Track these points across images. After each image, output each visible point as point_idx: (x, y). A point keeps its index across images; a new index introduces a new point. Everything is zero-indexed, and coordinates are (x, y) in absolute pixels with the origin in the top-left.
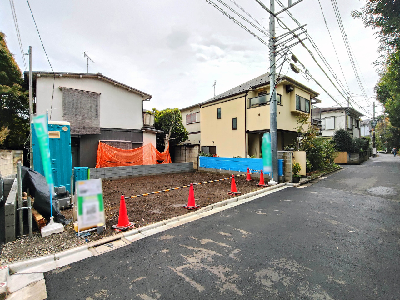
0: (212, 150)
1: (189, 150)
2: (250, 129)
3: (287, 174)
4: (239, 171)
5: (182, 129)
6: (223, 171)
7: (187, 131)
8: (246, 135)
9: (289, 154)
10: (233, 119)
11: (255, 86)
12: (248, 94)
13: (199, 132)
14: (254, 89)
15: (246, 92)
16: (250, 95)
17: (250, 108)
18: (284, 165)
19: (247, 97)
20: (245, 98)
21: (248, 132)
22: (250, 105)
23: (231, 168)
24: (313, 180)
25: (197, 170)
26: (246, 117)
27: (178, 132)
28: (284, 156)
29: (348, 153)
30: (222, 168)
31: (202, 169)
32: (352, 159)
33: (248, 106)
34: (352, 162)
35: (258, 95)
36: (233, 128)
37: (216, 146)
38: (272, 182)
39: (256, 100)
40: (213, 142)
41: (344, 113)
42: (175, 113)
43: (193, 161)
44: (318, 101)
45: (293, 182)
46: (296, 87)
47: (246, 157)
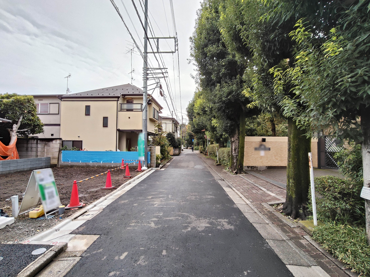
0: (77, 145)
1: (43, 145)
2: (121, 128)
3: (152, 162)
4: (113, 163)
5: (36, 120)
6: (94, 164)
7: (42, 123)
8: (117, 133)
9: (154, 148)
10: (104, 118)
11: (125, 94)
12: (119, 99)
13: (59, 125)
14: (123, 97)
15: (118, 97)
16: (120, 101)
17: (121, 111)
18: (151, 156)
19: (119, 102)
20: (117, 103)
21: (118, 130)
22: (121, 109)
23: (104, 160)
24: (164, 165)
25: (57, 165)
26: (117, 117)
27: (31, 123)
28: (150, 150)
29: (173, 148)
30: (94, 161)
31: (66, 164)
32: (175, 152)
33: (119, 109)
34: (175, 154)
35: (126, 102)
36: (103, 125)
37: (82, 141)
38: (144, 168)
39: (125, 106)
40: (79, 137)
41: (171, 122)
42: (29, 102)
43: (50, 156)
44: (161, 112)
45: (156, 167)
46: (153, 102)
47: (116, 151)
